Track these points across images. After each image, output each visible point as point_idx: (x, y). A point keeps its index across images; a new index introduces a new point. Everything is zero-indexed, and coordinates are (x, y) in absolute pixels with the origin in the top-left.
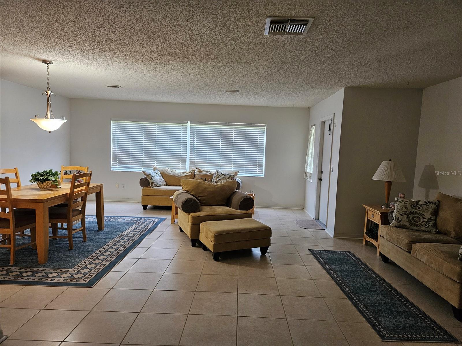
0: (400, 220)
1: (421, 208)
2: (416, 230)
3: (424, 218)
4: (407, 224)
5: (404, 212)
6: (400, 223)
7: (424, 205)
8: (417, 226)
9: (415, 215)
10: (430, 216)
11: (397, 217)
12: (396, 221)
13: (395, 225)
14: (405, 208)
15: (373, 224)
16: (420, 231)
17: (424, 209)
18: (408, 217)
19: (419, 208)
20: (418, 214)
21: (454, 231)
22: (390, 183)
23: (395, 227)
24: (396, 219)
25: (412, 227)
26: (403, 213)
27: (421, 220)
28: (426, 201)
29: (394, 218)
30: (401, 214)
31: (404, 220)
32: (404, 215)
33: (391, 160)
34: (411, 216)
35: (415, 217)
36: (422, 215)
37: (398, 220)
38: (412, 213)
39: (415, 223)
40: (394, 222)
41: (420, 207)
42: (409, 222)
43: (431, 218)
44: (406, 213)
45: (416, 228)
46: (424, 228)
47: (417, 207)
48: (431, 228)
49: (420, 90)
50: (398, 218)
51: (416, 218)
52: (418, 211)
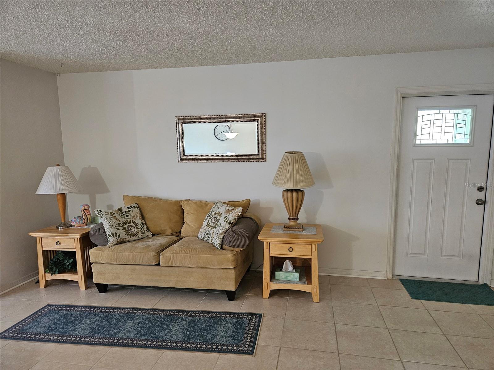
0: (118, 235)
1: (129, 215)
2: (135, 240)
3: (137, 225)
4: (127, 237)
5: (118, 224)
6: (119, 238)
7: (129, 211)
8: (134, 235)
9: (128, 225)
10: (141, 222)
11: (114, 233)
12: (115, 237)
13: (114, 243)
14: (117, 220)
16: (138, 239)
17: (132, 215)
18: (124, 229)
19: (127, 216)
20: (130, 222)
21: (170, 228)
22: (64, 195)
23: (115, 245)
24: (113, 236)
25: (132, 239)
26: (118, 226)
27: (135, 227)
28: (128, 207)
29: (110, 236)
30: (116, 228)
31: (121, 232)
32: (119, 228)
33: (58, 165)
34: (126, 226)
35: (129, 226)
36: (134, 223)
37: (116, 236)
38: (125, 223)
39: (132, 233)
40: (112, 240)
41: (127, 214)
42: (128, 234)
43: (142, 223)
44: (120, 225)
45: (135, 238)
46: (141, 236)
47: (125, 215)
48: (147, 233)
49: (54, 75)
50: (116, 233)
51: (131, 228)
52: (128, 220)
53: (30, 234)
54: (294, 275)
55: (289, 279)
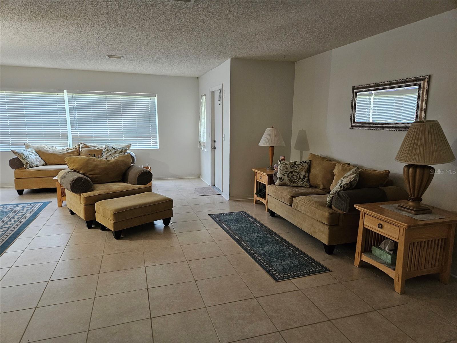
0: (282, 179)
1: (298, 167)
2: (295, 186)
3: (300, 176)
4: (288, 182)
5: (286, 172)
6: (283, 182)
7: (300, 164)
8: (294, 182)
9: (293, 174)
10: (304, 174)
12: (280, 180)
13: (279, 184)
14: (286, 169)
15: (261, 184)
16: (298, 186)
17: (300, 168)
18: (288, 176)
19: (296, 168)
20: (296, 173)
21: (323, 184)
22: (273, 148)
23: (279, 185)
24: (279, 179)
25: (292, 184)
26: (285, 173)
27: (298, 177)
28: (301, 161)
29: (278, 178)
30: (283, 174)
31: (286, 178)
32: (285, 175)
33: (273, 127)
34: (291, 175)
35: (293, 175)
36: (299, 174)
38: (291, 172)
39: (294, 180)
40: (278, 182)
41: (297, 166)
42: (290, 180)
43: (305, 175)
44: (287, 173)
45: (294, 185)
46: (300, 184)
47: (295, 167)
48: (305, 184)
49: (294, 63)
50: (281, 177)
51: (294, 176)
52: (295, 170)
53: (252, 169)
54: (387, 256)
55: (382, 257)
